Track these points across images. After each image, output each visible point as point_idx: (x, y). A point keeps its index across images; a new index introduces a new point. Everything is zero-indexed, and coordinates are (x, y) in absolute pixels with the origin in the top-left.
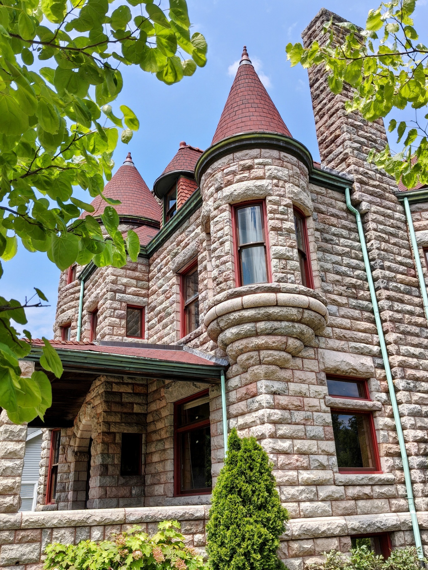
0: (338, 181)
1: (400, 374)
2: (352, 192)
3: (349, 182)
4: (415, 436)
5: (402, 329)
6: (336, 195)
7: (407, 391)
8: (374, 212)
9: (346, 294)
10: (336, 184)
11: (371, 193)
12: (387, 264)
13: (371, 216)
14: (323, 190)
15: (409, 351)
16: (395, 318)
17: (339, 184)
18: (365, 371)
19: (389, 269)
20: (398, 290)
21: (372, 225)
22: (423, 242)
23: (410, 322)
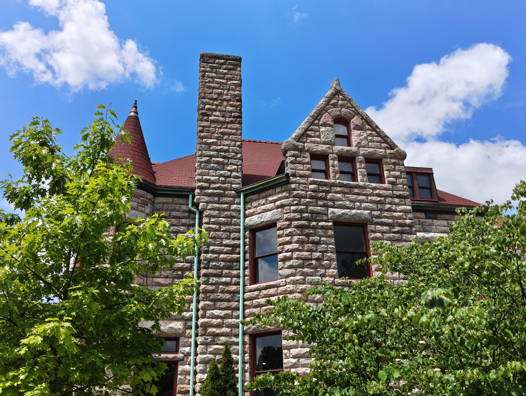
0: (182, 191)
1: (200, 333)
2: (194, 196)
3: (192, 190)
4: (201, 379)
5: (212, 297)
6: (181, 201)
7: (204, 345)
8: (210, 210)
9: (171, 276)
10: (180, 193)
11: (209, 194)
12: (211, 248)
13: (205, 213)
14: (170, 200)
15: (214, 314)
16: (207, 290)
17: (183, 193)
18: (174, 332)
19: (213, 252)
20: (217, 267)
21: (205, 220)
22: (249, 225)
23: (223, 291)
